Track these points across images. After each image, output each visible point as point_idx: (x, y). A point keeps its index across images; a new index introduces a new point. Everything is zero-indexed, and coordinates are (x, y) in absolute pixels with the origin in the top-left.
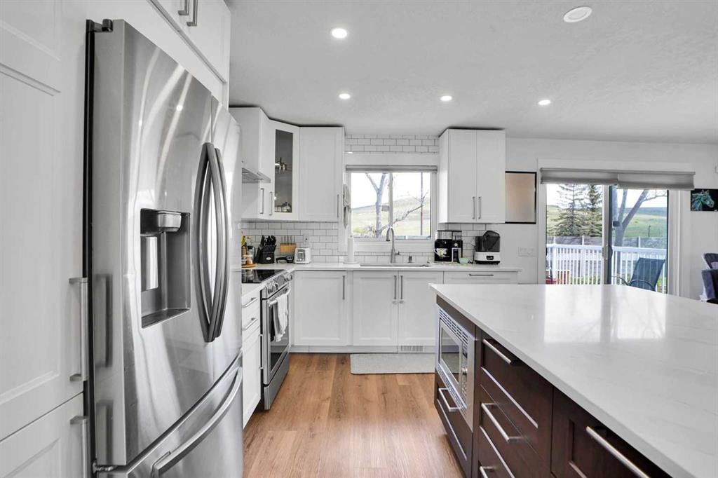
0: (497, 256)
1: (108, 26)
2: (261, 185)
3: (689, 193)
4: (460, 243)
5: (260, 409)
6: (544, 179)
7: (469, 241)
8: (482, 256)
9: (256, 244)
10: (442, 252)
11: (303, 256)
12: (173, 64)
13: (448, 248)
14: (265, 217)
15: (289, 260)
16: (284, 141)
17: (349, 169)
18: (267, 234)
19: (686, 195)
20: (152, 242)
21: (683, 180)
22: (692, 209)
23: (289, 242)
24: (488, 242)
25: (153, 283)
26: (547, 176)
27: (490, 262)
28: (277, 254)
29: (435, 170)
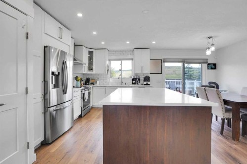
0: (149, 83)
1: (47, 47)
2: (84, 65)
3: (207, 65)
4: (139, 79)
5: (80, 117)
6: (164, 61)
7: (142, 79)
8: (145, 83)
9: (85, 80)
10: (134, 82)
11: (97, 83)
12: (57, 49)
13: (136, 81)
14: (85, 73)
15: (93, 84)
16: (91, 53)
17: (109, 60)
18: (88, 77)
19: (206, 65)
20: (54, 77)
21: (205, 61)
22: (208, 69)
23: (93, 79)
24: (147, 79)
25: (54, 83)
26: (165, 61)
27: (147, 84)
28: (90, 82)
29: (133, 59)
